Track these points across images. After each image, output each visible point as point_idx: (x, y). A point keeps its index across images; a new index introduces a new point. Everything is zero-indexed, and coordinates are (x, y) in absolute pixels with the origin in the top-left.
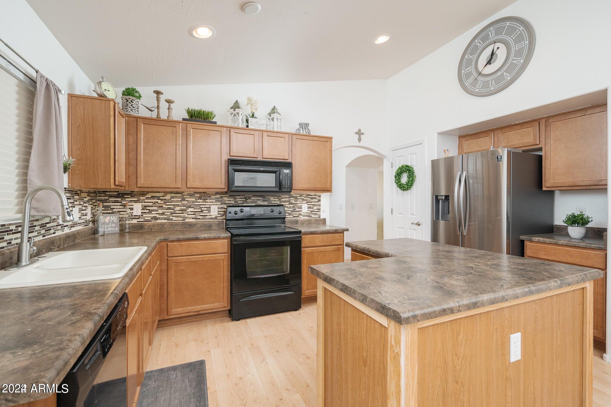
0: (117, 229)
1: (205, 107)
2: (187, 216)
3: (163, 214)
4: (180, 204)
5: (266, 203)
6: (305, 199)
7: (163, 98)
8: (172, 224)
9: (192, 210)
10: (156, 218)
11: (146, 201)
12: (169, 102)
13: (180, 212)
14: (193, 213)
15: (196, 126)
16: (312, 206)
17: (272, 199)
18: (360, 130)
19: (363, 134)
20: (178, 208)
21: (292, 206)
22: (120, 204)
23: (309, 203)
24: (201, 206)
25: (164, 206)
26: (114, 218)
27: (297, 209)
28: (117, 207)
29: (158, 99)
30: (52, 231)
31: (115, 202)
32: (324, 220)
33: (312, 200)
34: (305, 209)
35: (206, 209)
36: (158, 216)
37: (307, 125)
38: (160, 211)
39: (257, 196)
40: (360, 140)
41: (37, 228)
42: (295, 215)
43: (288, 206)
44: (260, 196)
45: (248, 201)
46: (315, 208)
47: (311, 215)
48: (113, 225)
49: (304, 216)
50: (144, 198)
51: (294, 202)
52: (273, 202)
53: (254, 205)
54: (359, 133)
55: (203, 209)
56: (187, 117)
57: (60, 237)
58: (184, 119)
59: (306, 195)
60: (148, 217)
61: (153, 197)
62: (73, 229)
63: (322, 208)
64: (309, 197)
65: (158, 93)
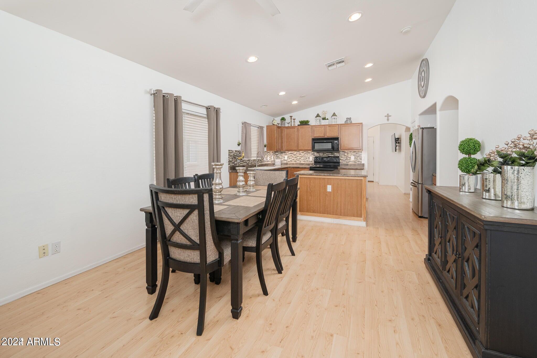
0: (280, 164)
1: (306, 119)
2: (301, 160)
3: (293, 159)
4: (299, 156)
5: (333, 156)
6: (352, 154)
7: (293, 118)
8: (296, 163)
9: (303, 158)
10: (291, 161)
11: (289, 155)
12: (294, 119)
13: (299, 159)
14: (303, 159)
15: (301, 127)
16: (356, 157)
17: (335, 154)
18: (388, 114)
19: (390, 116)
20: (298, 157)
21: (346, 157)
22: (281, 156)
23: (355, 156)
24: (306, 157)
25: (294, 157)
26: (279, 160)
27: (348, 159)
28: (280, 157)
29: (291, 119)
30: (263, 162)
31: (280, 155)
32: (363, 165)
33: (357, 154)
34: (353, 158)
35: (308, 158)
36: (292, 160)
37: (350, 119)
38: (293, 158)
39: (328, 152)
40: (388, 120)
41: (260, 161)
42: (347, 161)
43: (344, 157)
44: (330, 153)
45: (325, 155)
46: (359, 158)
47: (356, 162)
48: (279, 163)
49: (352, 162)
50: (288, 154)
51: (346, 155)
52: (336, 155)
53: (327, 156)
54: (388, 116)
55: (307, 158)
56: (299, 124)
57: (264, 164)
58: (298, 125)
59: (353, 152)
60: (289, 160)
61: (291, 153)
62: (268, 163)
63: (363, 158)
64: (355, 152)
65: (291, 117)
